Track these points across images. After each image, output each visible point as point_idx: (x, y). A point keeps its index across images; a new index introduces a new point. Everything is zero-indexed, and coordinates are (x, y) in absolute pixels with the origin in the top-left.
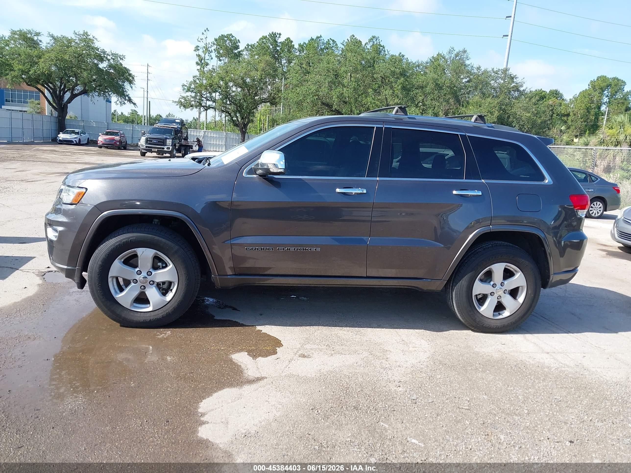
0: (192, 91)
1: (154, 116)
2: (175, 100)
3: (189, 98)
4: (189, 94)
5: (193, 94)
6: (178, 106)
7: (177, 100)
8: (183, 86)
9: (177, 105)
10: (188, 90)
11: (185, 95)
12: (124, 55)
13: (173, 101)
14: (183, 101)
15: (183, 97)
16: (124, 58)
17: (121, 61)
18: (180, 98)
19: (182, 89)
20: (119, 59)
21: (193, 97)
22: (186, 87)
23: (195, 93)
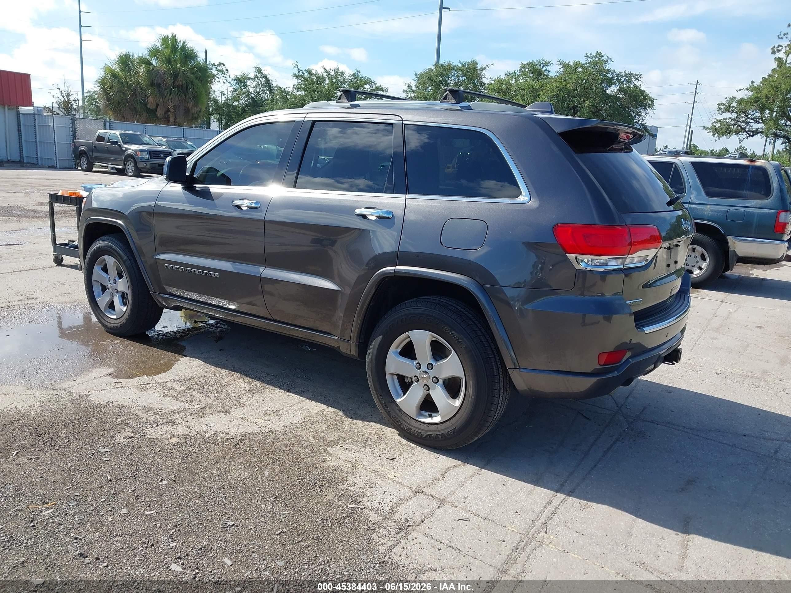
0: (732, 112)
1: (718, 151)
2: (706, 126)
3: (727, 120)
4: (727, 115)
5: (734, 116)
6: (711, 134)
7: (710, 125)
8: (719, 105)
9: (710, 132)
10: (727, 110)
11: (721, 117)
12: (640, 74)
13: (705, 128)
14: (718, 125)
15: (719, 121)
16: (641, 77)
17: (636, 82)
18: (715, 122)
19: (717, 108)
20: (633, 79)
21: (733, 120)
22: (723, 107)
23: (737, 113)
